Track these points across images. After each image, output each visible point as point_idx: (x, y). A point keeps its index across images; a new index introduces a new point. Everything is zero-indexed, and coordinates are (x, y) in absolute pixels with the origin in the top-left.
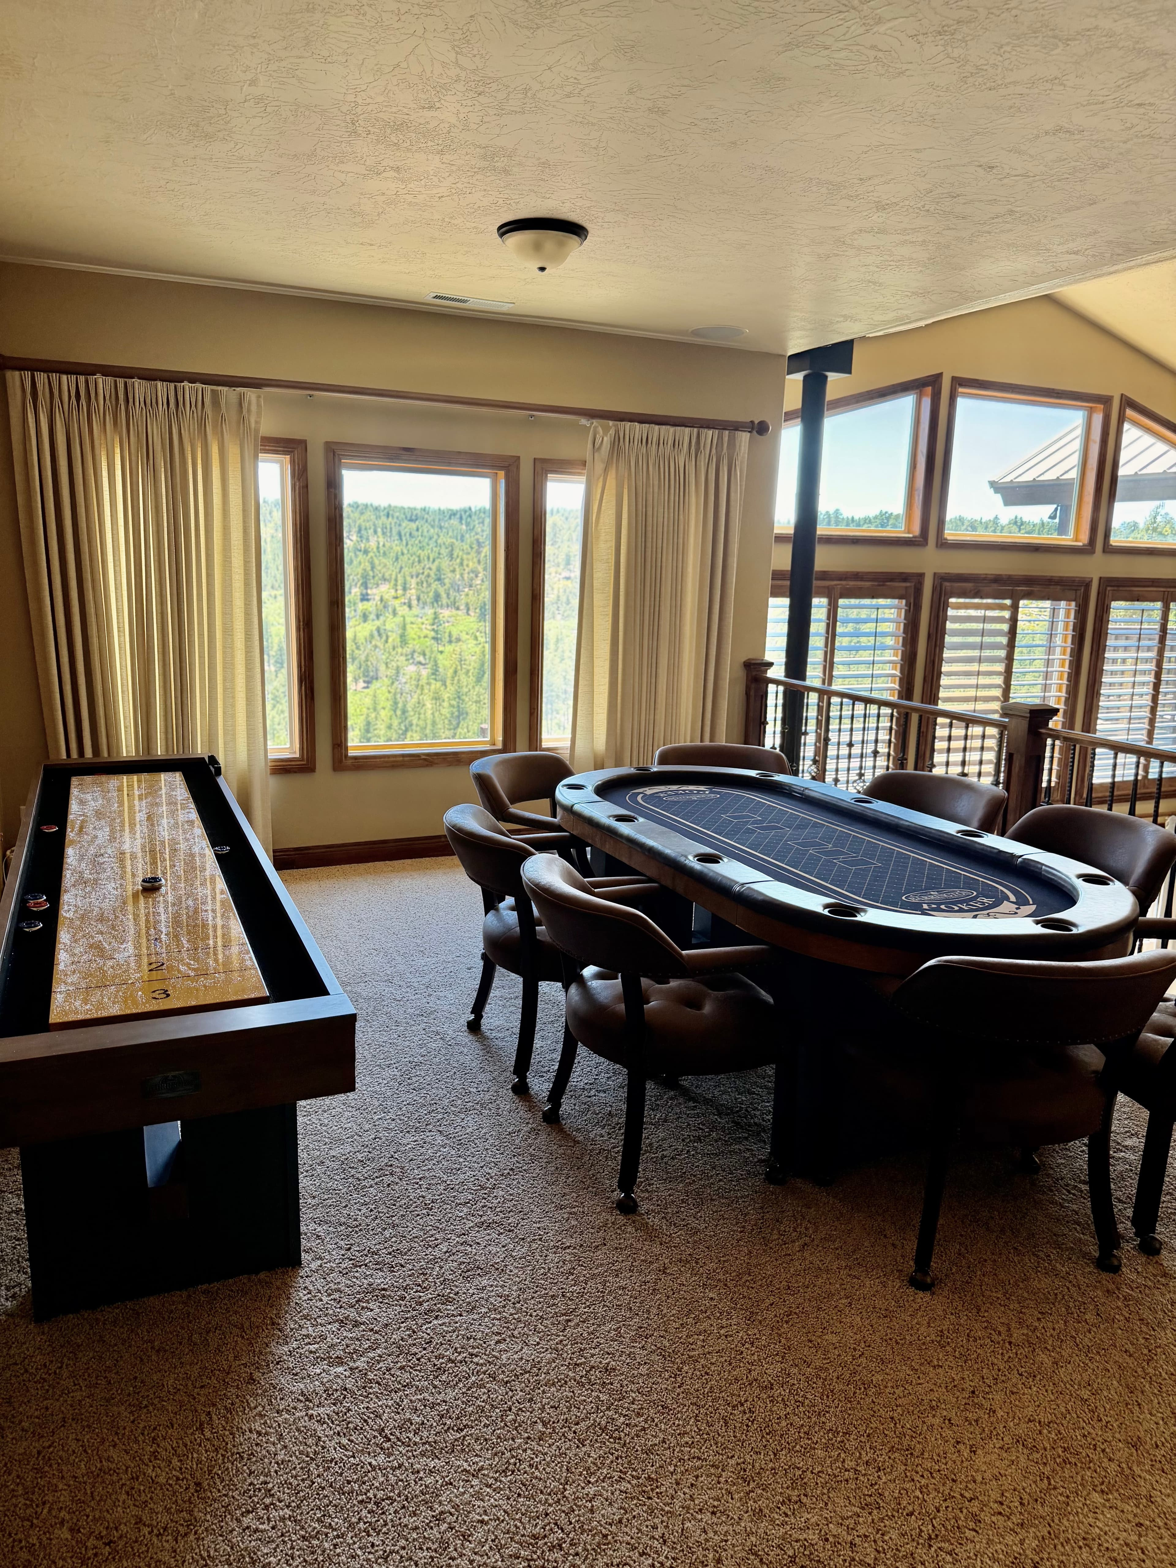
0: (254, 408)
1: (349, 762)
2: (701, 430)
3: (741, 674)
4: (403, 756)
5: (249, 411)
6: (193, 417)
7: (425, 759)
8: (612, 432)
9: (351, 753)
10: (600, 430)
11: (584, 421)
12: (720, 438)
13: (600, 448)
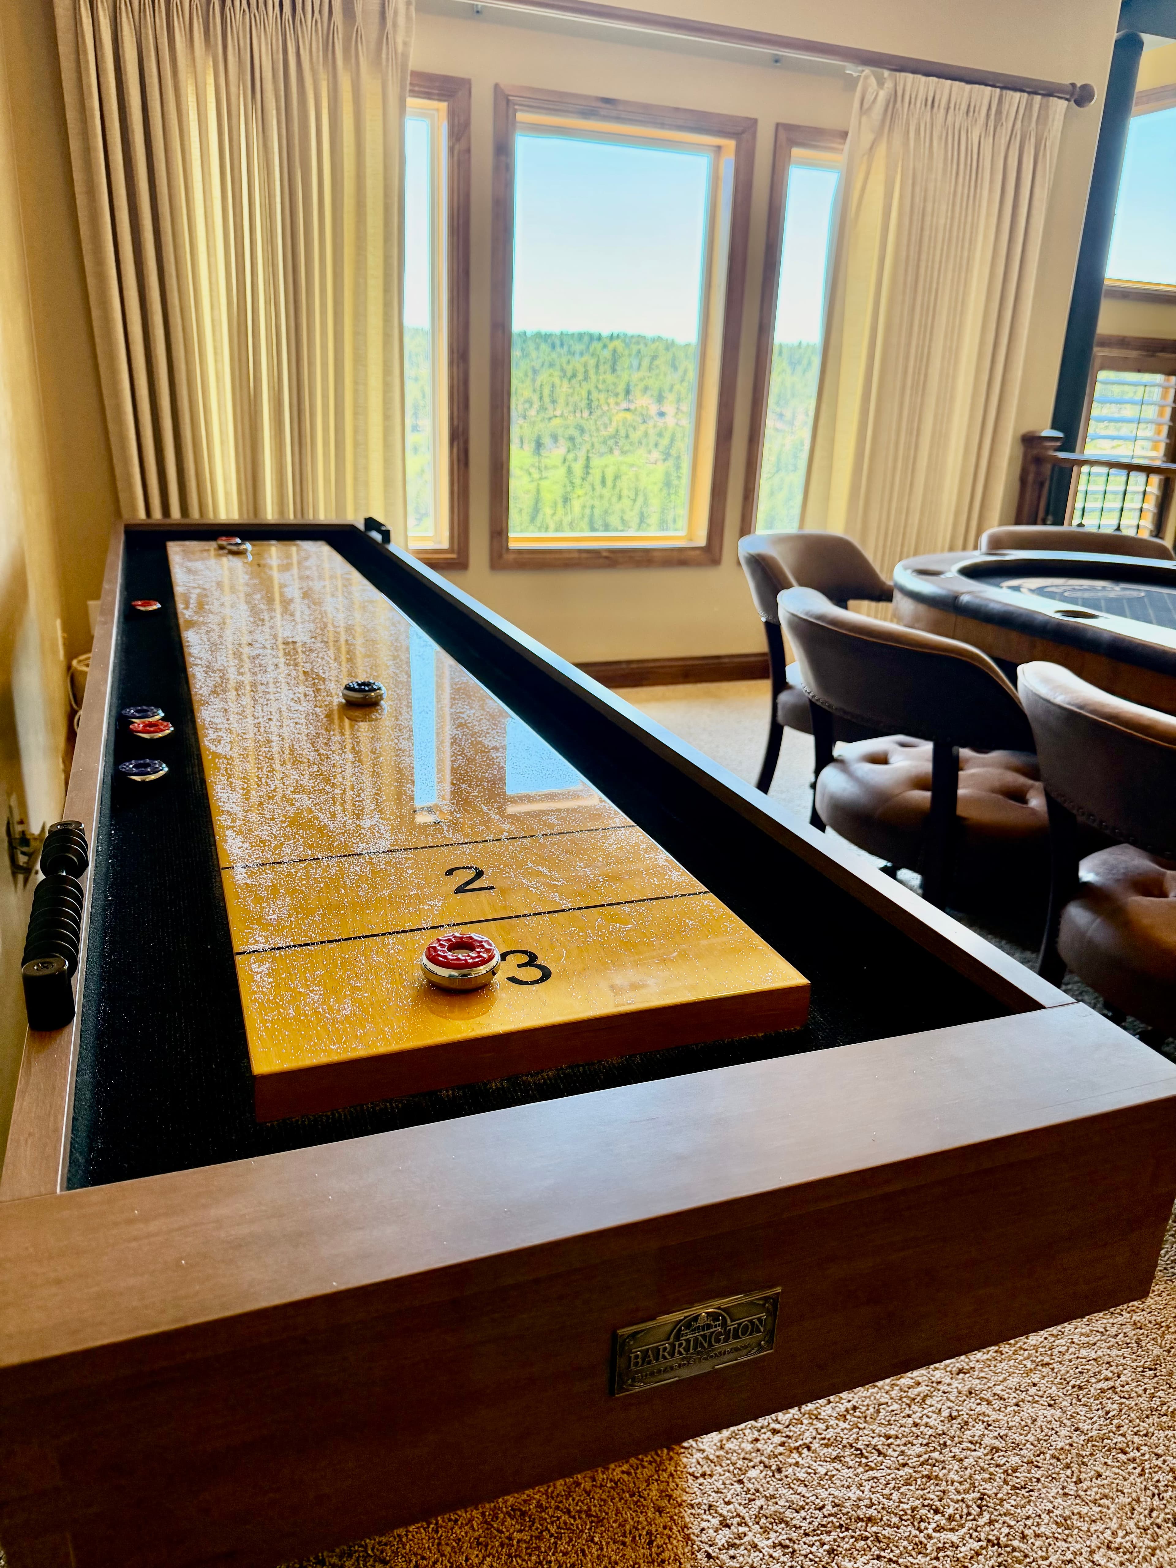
0: (401, 20)
1: (511, 557)
2: (1004, 92)
3: (1020, 451)
4: (580, 551)
5: (395, 25)
6: (317, 31)
7: (606, 557)
8: (889, 85)
9: (512, 545)
10: (873, 81)
11: (851, 69)
12: (1029, 106)
13: (870, 109)
